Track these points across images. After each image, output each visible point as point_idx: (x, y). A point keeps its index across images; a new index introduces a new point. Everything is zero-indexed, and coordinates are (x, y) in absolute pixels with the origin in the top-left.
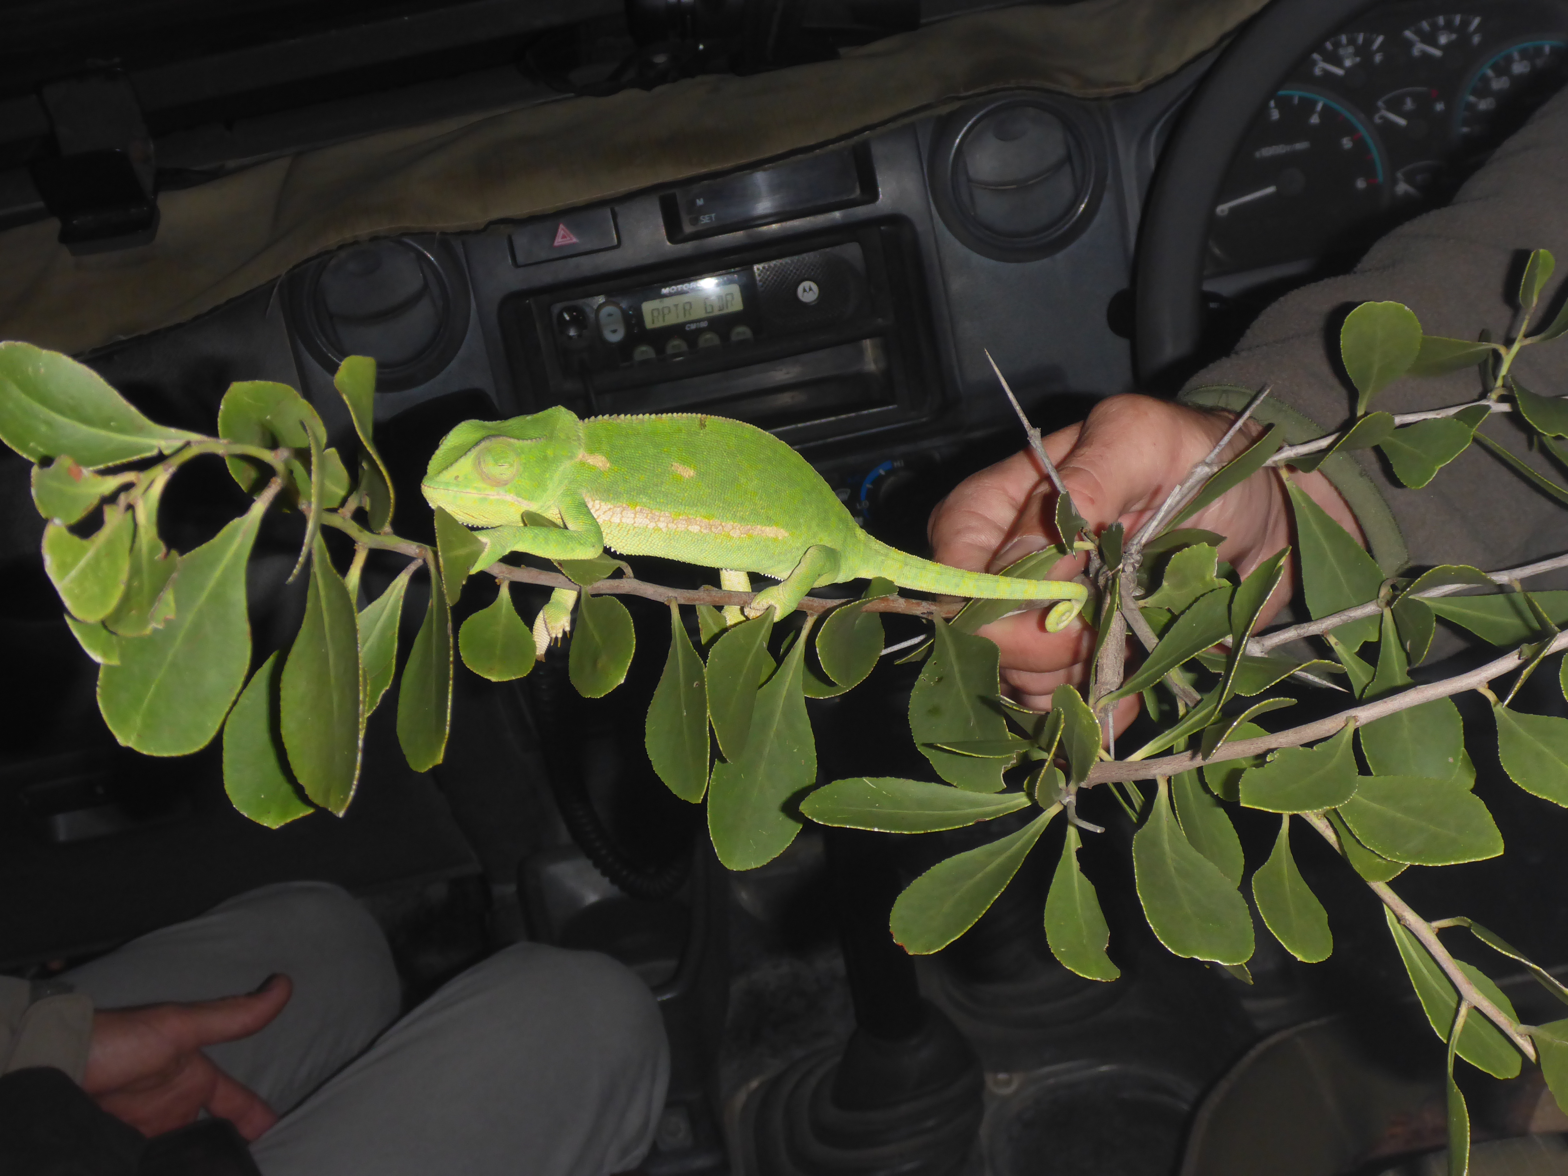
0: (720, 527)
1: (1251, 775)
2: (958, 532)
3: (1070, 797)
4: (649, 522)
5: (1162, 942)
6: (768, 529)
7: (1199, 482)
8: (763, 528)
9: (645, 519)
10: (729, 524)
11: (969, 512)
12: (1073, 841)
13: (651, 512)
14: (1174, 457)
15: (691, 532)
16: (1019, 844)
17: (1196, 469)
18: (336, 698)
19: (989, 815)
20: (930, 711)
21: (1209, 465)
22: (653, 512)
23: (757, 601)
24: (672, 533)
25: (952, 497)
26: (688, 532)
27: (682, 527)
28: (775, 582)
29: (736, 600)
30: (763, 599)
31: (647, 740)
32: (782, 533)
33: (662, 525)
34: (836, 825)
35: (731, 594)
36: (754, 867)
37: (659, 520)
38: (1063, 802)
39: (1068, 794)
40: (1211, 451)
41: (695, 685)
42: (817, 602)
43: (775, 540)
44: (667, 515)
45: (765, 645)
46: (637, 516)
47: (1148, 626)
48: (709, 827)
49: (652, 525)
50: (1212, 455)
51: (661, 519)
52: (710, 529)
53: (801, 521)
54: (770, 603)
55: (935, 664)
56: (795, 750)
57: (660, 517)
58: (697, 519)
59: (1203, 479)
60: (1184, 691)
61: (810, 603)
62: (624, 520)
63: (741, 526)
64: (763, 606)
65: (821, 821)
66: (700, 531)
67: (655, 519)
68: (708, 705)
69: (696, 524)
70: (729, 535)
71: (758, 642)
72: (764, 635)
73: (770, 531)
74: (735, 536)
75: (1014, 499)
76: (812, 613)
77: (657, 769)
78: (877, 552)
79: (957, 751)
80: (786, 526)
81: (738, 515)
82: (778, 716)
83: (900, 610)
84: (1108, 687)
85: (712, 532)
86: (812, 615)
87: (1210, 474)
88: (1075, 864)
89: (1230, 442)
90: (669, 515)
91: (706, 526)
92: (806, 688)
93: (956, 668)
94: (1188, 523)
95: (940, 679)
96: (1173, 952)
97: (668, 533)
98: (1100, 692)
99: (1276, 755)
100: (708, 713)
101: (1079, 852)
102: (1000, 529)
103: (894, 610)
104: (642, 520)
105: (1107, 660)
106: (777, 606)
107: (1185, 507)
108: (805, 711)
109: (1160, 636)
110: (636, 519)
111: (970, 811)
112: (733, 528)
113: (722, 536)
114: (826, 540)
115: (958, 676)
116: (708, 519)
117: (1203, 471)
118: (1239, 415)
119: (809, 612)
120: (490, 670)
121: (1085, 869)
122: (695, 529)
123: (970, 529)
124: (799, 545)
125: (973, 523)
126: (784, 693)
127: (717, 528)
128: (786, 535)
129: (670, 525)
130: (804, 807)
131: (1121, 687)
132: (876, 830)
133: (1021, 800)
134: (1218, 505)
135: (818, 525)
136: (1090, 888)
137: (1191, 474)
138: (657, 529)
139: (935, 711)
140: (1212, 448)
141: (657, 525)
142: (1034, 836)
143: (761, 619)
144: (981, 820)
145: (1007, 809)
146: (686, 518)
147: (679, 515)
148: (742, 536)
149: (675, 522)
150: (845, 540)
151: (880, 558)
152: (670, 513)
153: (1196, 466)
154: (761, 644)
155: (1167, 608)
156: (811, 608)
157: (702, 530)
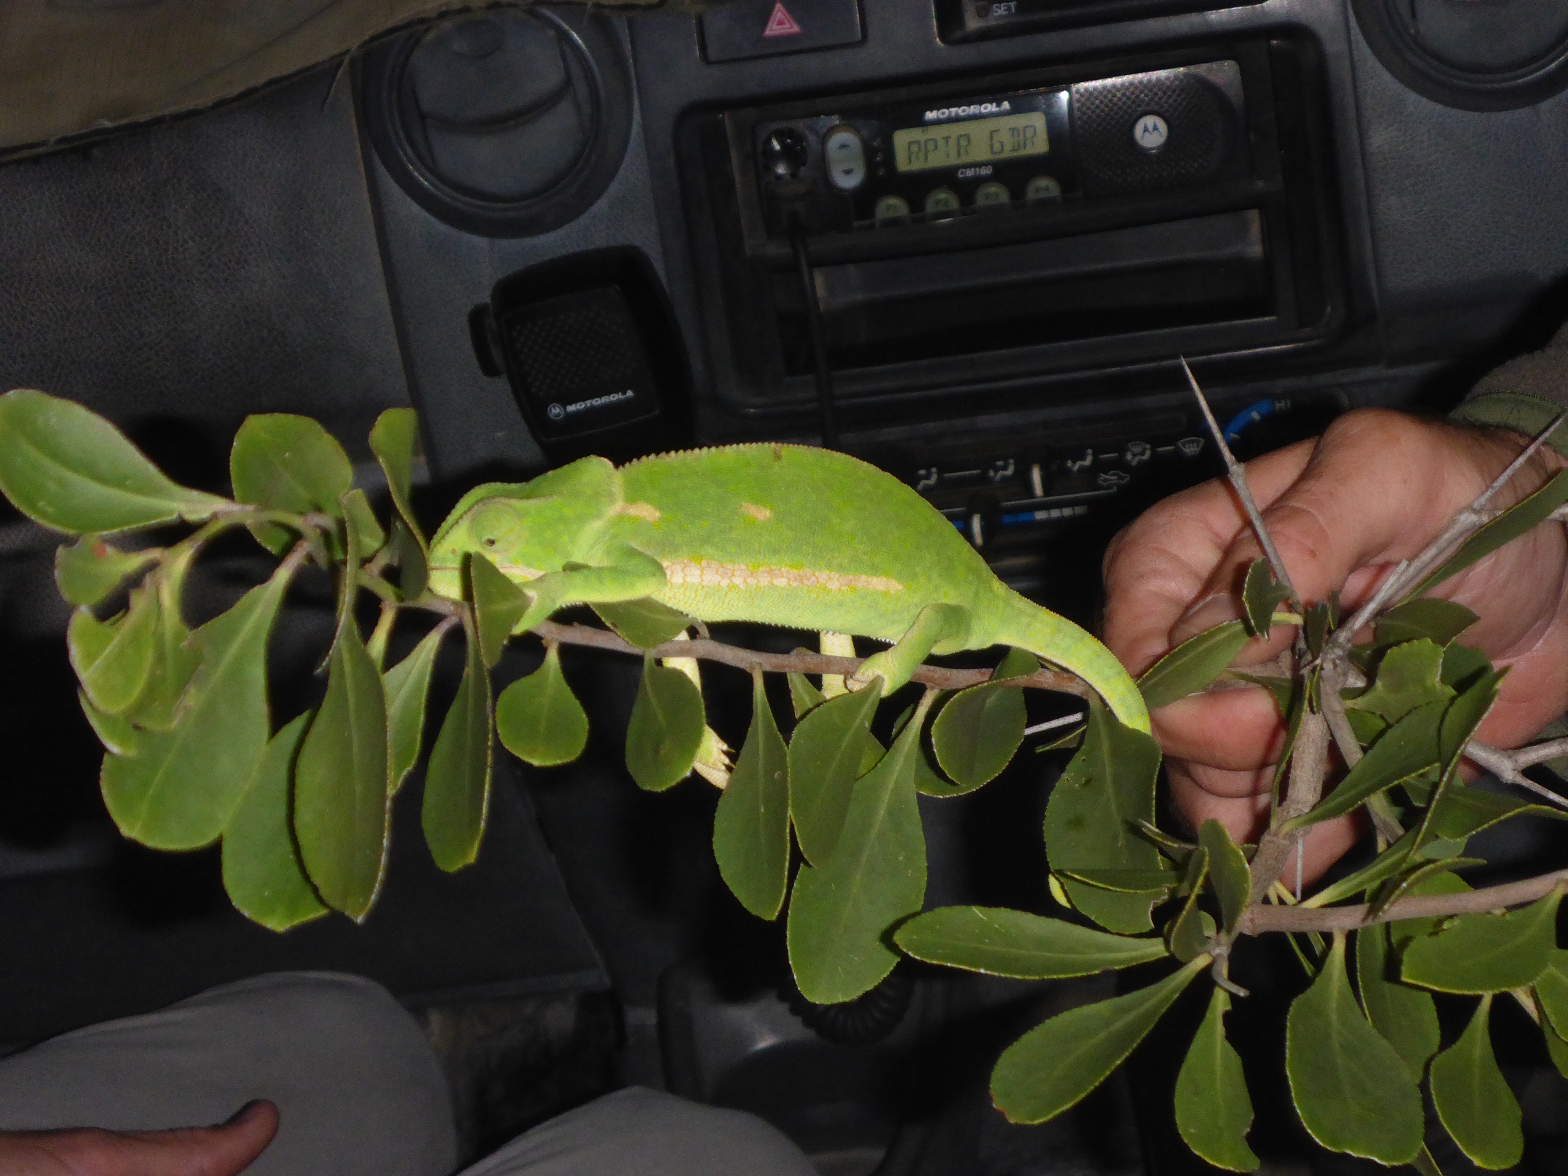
0: (814, 578)
1: (1421, 944)
2: (1141, 576)
3: (1221, 947)
4: (720, 579)
5: (1309, 1131)
6: (875, 581)
7: (1461, 534)
8: (869, 579)
9: (715, 575)
10: (824, 575)
11: (1157, 549)
12: (1220, 1003)
13: (722, 567)
14: (1430, 498)
15: (777, 586)
16: (1154, 1001)
17: (1459, 517)
18: (359, 789)
19: (1119, 962)
20: (1070, 822)
21: (1476, 512)
22: (725, 566)
23: (862, 671)
24: (752, 589)
25: (1139, 526)
26: (772, 586)
27: (764, 581)
28: (882, 647)
29: (836, 668)
30: (868, 668)
31: (715, 839)
32: (895, 586)
33: (738, 581)
34: (935, 962)
35: (830, 660)
36: (841, 1000)
37: (733, 575)
38: (1212, 954)
39: (1218, 944)
40: (1483, 493)
41: (776, 776)
42: (939, 672)
43: (886, 594)
44: (742, 567)
45: (867, 725)
46: (704, 572)
47: (1353, 734)
48: (788, 948)
49: (725, 583)
50: (1483, 500)
51: (737, 573)
52: (801, 581)
53: (918, 569)
54: (876, 673)
55: (1084, 760)
56: (901, 858)
57: (734, 571)
58: (783, 569)
59: (1467, 530)
60: (1385, 823)
61: (930, 674)
62: (688, 579)
63: (841, 576)
64: (868, 677)
65: (917, 955)
66: (788, 584)
67: (727, 574)
68: (790, 801)
69: (782, 576)
70: (826, 587)
71: (858, 721)
72: (866, 715)
73: (879, 583)
74: (834, 588)
75: (1218, 536)
76: (932, 686)
77: (726, 875)
78: (1021, 612)
79: (1091, 882)
80: (899, 577)
81: (835, 562)
82: (881, 813)
83: (1046, 686)
84: (1300, 806)
85: (804, 584)
86: (932, 688)
87: (1477, 523)
88: (1220, 1029)
89: (1512, 480)
90: (745, 567)
91: (795, 577)
92: (920, 783)
93: (1108, 770)
94: (1438, 591)
95: (1088, 782)
96: (1321, 1144)
97: (748, 590)
98: (1288, 812)
99: (1456, 922)
100: (790, 813)
101: (1227, 1016)
102: (1196, 575)
103: (1039, 686)
104: (711, 578)
105: (1301, 771)
106: (886, 677)
107: (1439, 569)
108: (916, 809)
109: (1365, 750)
110: (703, 577)
111: (1098, 956)
112: (830, 579)
113: (817, 589)
114: (951, 597)
115: (1109, 779)
116: (797, 569)
117: (1468, 519)
118: (1534, 439)
119: (928, 685)
120: (532, 752)
121: (1232, 1036)
122: (781, 582)
123: (1156, 573)
124: (917, 600)
125: (1163, 565)
126: (891, 786)
127: (809, 579)
128: (900, 587)
129: (748, 580)
130: (898, 938)
131: (1314, 807)
132: (982, 971)
133: (1155, 949)
134: (1487, 563)
135: (940, 575)
136: (1235, 1060)
137: (1453, 522)
138: (732, 587)
139: (1077, 823)
140: (1484, 488)
141: (732, 582)
142: (1173, 992)
143: (864, 695)
144: (1110, 968)
145: (1142, 957)
146: (768, 569)
147: (759, 566)
148: (843, 588)
149: (754, 575)
150: (977, 594)
151: (1025, 620)
152: (748, 566)
153: (1460, 512)
154: (862, 723)
155: (1379, 713)
156: (931, 680)
157: (791, 583)
